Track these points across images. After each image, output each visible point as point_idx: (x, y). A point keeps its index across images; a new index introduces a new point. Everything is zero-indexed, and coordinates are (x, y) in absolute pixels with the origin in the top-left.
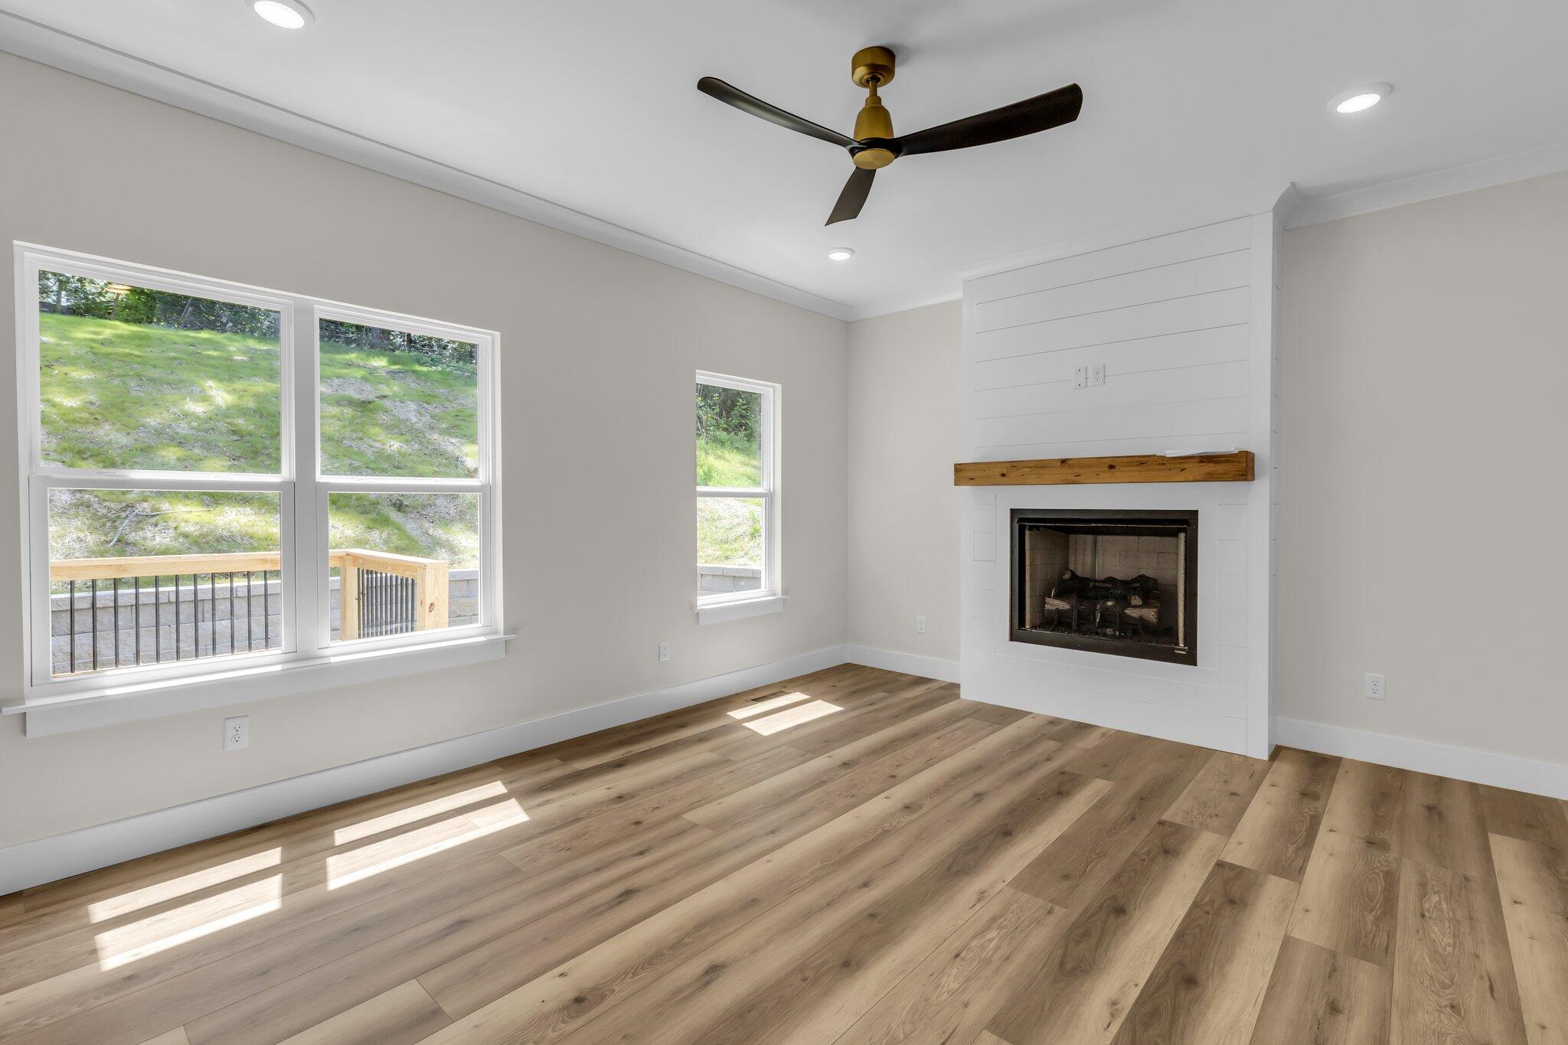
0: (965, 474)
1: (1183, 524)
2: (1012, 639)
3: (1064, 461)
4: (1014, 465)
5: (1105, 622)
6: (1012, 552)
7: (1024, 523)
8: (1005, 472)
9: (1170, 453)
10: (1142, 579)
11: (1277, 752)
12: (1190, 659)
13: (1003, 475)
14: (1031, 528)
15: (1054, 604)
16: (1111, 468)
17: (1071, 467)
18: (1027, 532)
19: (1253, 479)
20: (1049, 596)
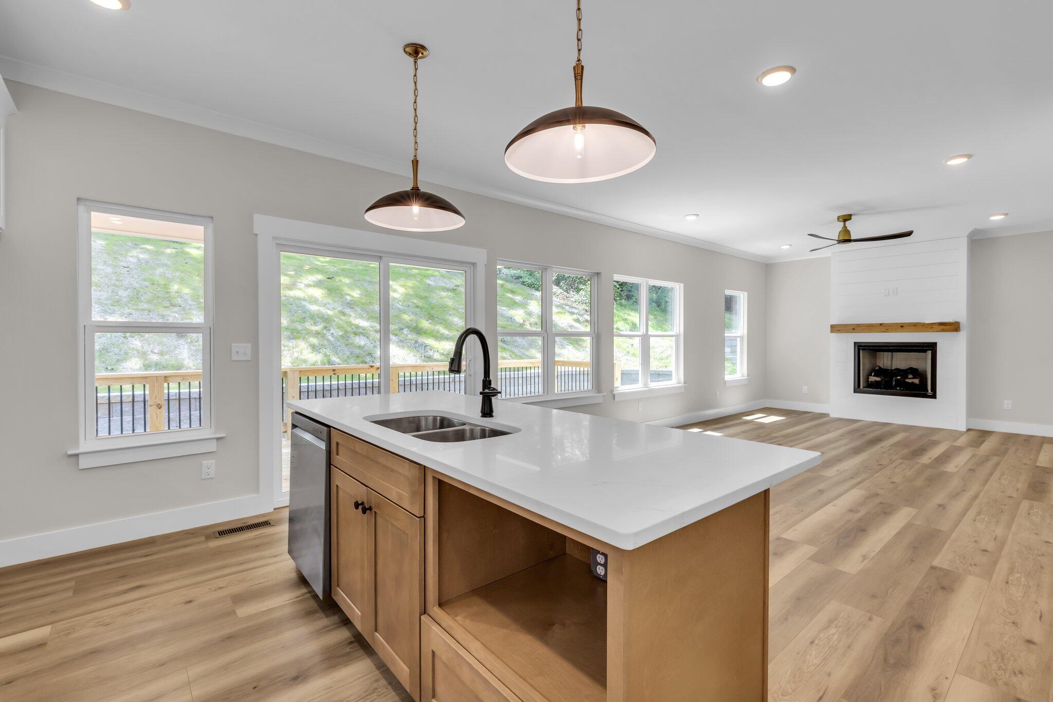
0: (835, 329)
1: (932, 347)
2: (855, 392)
3: (881, 324)
4: (858, 325)
5: (897, 385)
6: (855, 359)
7: (860, 348)
8: (854, 328)
9: (927, 322)
10: (911, 369)
11: (969, 430)
12: (934, 396)
13: (854, 329)
14: (862, 349)
15: (873, 379)
16: (902, 327)
17: (884, 326)
18: (861, 351)
19: (960, 331)
20: (871, 375)
